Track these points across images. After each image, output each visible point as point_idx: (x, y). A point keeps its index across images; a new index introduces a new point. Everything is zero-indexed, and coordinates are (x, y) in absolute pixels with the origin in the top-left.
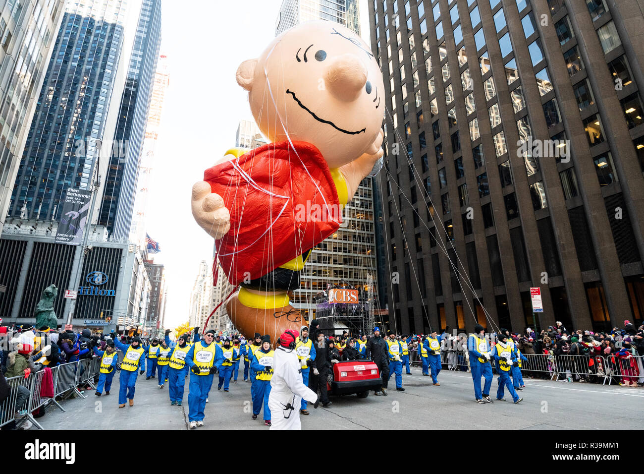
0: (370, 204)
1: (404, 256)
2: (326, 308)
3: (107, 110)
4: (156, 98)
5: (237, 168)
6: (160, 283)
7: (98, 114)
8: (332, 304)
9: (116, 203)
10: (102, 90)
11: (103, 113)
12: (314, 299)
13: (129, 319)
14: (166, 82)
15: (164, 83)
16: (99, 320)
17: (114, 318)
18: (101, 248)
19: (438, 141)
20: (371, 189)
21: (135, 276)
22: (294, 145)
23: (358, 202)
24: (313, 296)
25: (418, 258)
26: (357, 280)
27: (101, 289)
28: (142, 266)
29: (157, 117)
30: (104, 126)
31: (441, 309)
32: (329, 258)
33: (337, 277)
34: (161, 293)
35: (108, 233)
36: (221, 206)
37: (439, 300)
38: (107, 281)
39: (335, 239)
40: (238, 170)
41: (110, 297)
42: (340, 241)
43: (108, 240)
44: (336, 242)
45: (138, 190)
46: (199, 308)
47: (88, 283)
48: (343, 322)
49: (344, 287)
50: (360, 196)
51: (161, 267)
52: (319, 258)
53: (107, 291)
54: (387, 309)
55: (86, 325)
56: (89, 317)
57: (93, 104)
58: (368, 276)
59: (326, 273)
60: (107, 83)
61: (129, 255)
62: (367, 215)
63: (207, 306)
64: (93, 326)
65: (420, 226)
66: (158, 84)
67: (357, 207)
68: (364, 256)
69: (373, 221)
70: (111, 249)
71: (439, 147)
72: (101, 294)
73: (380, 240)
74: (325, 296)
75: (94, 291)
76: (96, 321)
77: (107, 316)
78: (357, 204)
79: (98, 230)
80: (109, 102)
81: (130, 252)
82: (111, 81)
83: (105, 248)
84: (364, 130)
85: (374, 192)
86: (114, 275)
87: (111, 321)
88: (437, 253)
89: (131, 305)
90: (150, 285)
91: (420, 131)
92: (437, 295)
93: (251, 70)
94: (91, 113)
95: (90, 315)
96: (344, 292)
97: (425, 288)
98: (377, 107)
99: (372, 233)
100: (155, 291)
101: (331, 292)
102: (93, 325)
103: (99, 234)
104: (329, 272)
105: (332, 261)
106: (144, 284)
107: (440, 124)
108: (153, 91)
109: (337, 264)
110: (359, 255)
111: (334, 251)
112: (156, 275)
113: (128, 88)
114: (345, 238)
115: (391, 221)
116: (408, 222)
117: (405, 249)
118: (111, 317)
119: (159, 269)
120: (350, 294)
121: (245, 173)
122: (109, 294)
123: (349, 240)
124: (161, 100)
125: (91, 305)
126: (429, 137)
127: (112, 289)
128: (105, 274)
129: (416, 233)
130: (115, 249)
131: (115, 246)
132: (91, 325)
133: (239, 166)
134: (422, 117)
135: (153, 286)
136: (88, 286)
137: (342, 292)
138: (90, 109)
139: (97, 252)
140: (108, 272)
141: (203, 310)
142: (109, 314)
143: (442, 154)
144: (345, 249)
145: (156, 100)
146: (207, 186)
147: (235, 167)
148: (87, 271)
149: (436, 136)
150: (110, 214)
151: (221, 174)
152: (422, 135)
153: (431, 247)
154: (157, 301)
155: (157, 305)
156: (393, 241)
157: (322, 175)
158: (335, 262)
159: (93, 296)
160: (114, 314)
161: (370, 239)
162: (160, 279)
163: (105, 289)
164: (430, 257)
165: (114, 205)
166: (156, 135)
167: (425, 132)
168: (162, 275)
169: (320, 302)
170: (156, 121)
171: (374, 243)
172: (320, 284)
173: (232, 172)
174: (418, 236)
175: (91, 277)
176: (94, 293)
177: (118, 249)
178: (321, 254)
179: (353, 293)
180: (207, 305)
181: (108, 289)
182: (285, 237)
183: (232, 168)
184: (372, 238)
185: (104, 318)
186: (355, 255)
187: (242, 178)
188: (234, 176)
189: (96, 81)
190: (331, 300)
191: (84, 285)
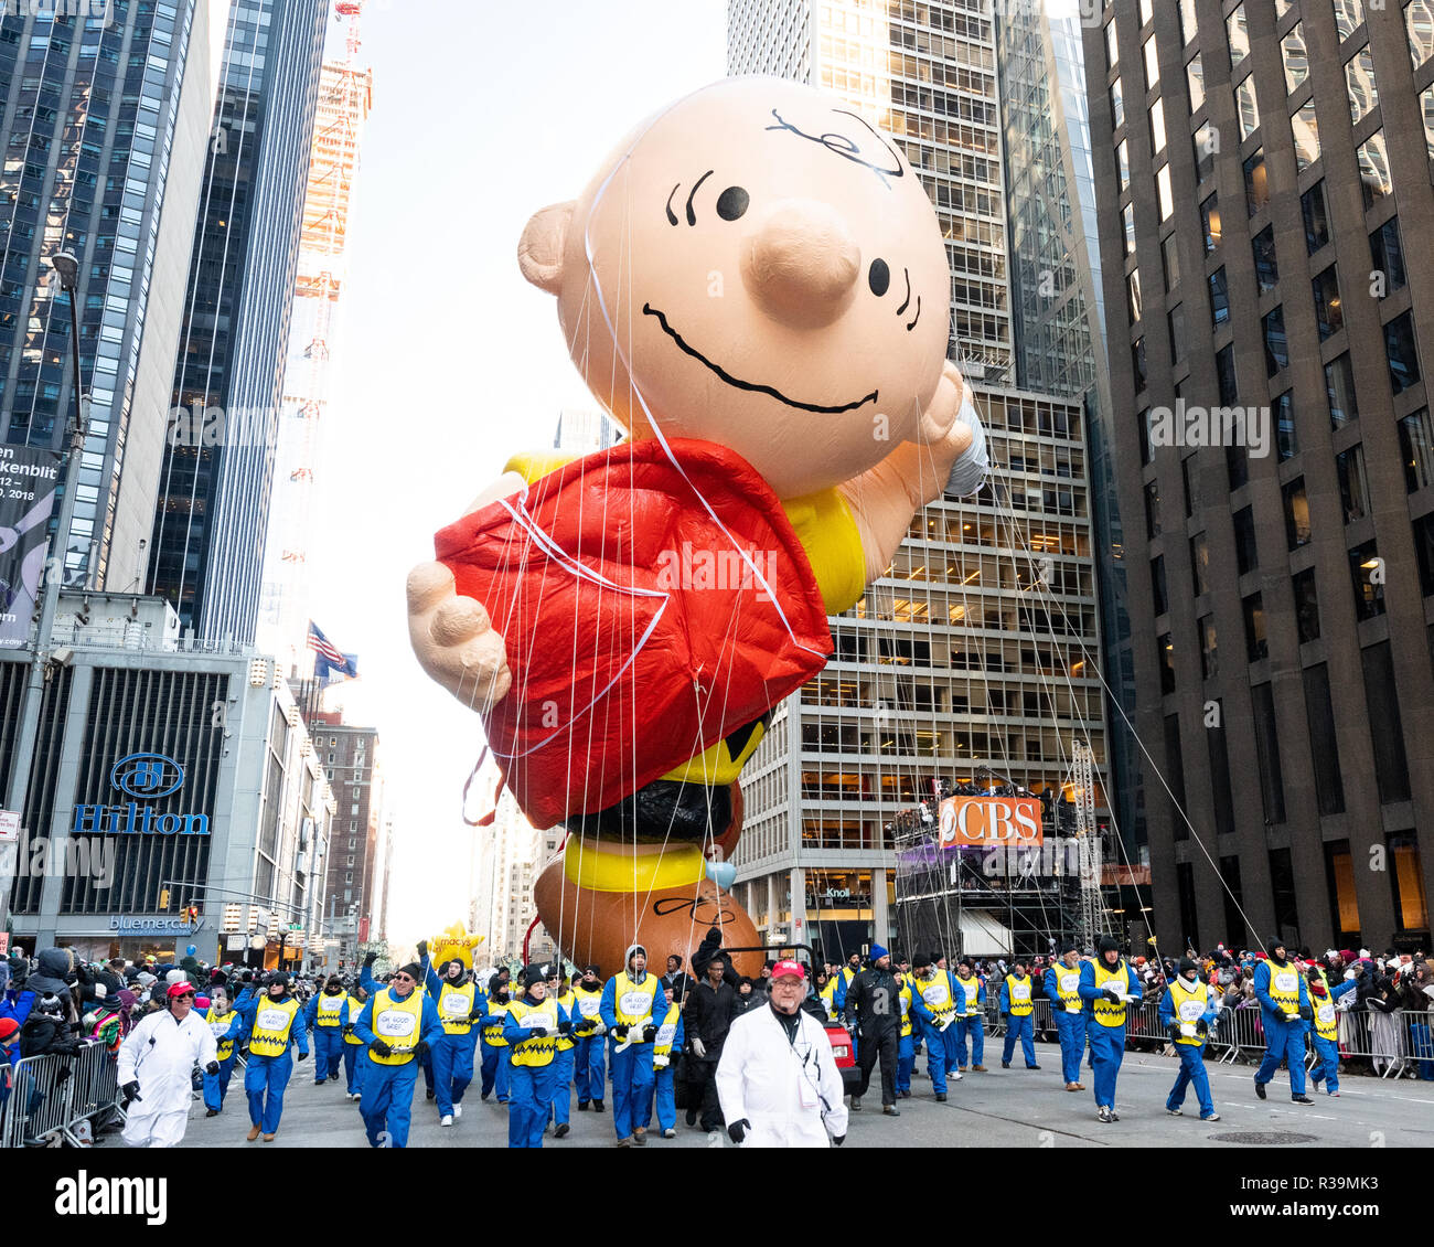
0: (1079, 500)
1: (1205, 677)
2: (931, 863)
3: (159, 199)
4: (327, 157)
5: (520, 520)
6: (365, 791)
7: (129, 214)
8: (950, 851)
9: (206, 519)
10: (140, 128)
11: (146, 211)
12: (888, 835)
13: (261, 911)
14: (360, 100)
15: (354, 104)
16: (162, 918)
17: (209, 908)
18: (157, 674)
19: (1322, 259)
20: (1082, 444)
21: (277, 769)
22: (673, 452)
23: (1038, 493)
24: (885, 823)
25: (1256, 681)
26: (1035, 765)
27: (163, 811)
28: (299, 732)
29: (335, 223)
30: (149, 255)
31: (1338, 861)
32: (938, 691)
33: (967, 756)
34: (371, 823)
35: (179, 623)
36: (480, 630)
37: (1333, 830)
38: (182, 784)
39: (959, 623)
40: (523, 524)
41: (194, 838)
42: (974, 632)
43: (181, 643)
44: (962, 637)
45: (279, 476)
46: (502, 870)
47: (118, 794)
48: (987, 911)
49: (992, 789)
50: (1044, 472)
51: (369, 736)
52: (903, 692)
53: (184, 820)
54: (1146, 864)
55: (115, 934)
56: (127, 909)
57: (109, 179)
58: (1078, 752)
59: (929, 742)
60: (156, 104)
61: (252, 696)
62: (1067, 536)
63: (527, 866)
64: (141, 937)
65: (1260, 569)
66: (334, 106)
67: (1033, 509)
68: (1058, 680)
69: (1090, 560)
70: (191, 675)
71: (1326, 282)
72: (165, 831)
73: (1114, 626)
74: (925, 824)
75: (139, 821)
76: (149, 919)
77: (187, 902)
78: (1032, 499)
79: (145, 614)
80: (163, 171)
81: (253, 686)
82: (166, 97)
83: (168, 675)
84: (874, 396)
85: (1090, 458)
86: (203, 765)
87: (199, 921)
88: (1325, 663)
89: (267, 866)
90: (331, 797)
91: (1257, 226)
92: (1322, 811)
93: (557, 238)
94: (106, 212)
95: (128, 899)
96: (992, 807)
97: (1281, 787)
98: (910, 327)
99: (1085, 600)
100: (354, 818)
101: (948, 808)
102: (141, 933)
103: (148, 625)
104: (939, 741)
105: (947, 701)
106: (308, 793)
107: (1330, 194)
108: (317, 132)
109: (966, 710)
110: (1044, 679)
111: (955, 666)
112: (352, 764)
113: (227, 120)
114: (992, 620)
115: (1154, 554)
116: (1216, 555)
117: (1206, 651)
118: (200, 907)
119: (360, 744)
120: (1013, 814)
121: (542, 534)
122: (189, 830)
123: (1005, 628)
124: (347, 160)
125: (133, 866)
126: (1289, 245)
127: (198, 810)
128: (173, 761)
129: (1248, 591)
130: (202, 676)
131: (204, 664)
132: (133, 933)
133: (526, 514)
134: (1261, 173)
135: (344, 799)
136: (117, 801)
137: (986, 808)
138: (99, 198)
139: (144, 686)
140: (181, 753)
141: (514, 877)
142: (191, 896)
143: (1335, 303)
144: (994, 662)
145: (330, 163)
146: (444, 575)
147: (516, 517)
148: (112, 751)
149: (1317, 240)
150: (188, 561)
151: (478, 540)
152: (1263, 243)
153: (1303, 639)
154: (360, 851)
155: (359, 862)
156: (1164, 625)
157: (761, 525)
158: (960, 704)
159: (135, 838)
160: (210, 896)
161: (1080, 622)
162: (367, 775)
163: (175, 810)
164: (1298, 676)
165: (199, 529)
166: (336, 285)
167: (1275, 227)
168: (374, 764)
169: (910, 845)
170: (333, 235)
171: (1093, 635)
172: (907, 784)
173: (507, 533)
174: (1251, 603)
175: (127, 774)
176: (138, 827)
177: (213, 677)
178: (908, 678)
179: (1024, 811)
180: (529, 860)
181: (187, 810)
182: (661, 705)
183: (509, 520)
184: (1087, 618)
185: (175, 909)
186: (1029, 678)
187: (535, 549)
188: (514, 541)
189: (116, 100)
190: (946, 834)
191: (105, 801)
